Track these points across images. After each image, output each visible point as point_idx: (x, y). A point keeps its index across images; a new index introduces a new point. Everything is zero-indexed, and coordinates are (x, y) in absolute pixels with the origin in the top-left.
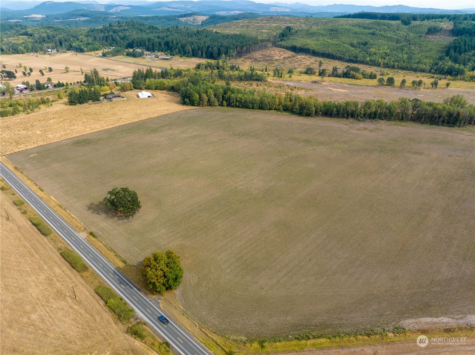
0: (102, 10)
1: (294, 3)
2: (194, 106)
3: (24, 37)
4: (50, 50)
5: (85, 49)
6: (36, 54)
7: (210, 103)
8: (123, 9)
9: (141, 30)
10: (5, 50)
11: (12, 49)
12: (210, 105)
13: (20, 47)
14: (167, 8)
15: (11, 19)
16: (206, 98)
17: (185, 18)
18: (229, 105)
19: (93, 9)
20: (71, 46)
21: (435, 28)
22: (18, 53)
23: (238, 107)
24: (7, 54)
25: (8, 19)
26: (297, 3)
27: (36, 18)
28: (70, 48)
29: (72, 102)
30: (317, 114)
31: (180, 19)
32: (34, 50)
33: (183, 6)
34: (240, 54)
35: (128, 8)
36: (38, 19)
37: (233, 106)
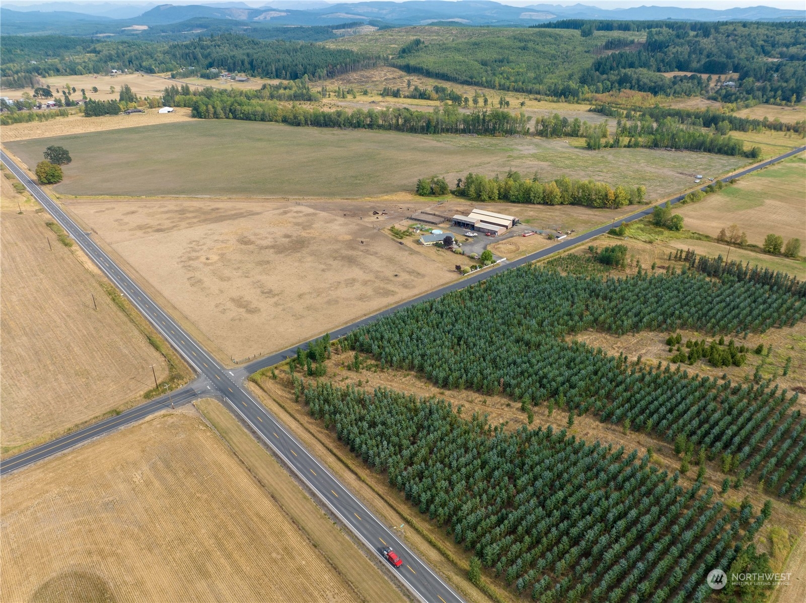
0: (244, 17)
1: (573, 4)
2: (201, 118)
3: (92, 55)
4: (114, 71)
5: (156, 69)
6: (95, 75)
7: (216, 116)
8: (275, 15)
9: (236, 46)
10: (61, 70)
11: (70, 69)
12: (217, 118)
13: (80, 67)
14: (344, 14)
15: (100, 33)
16: (212, 110)
17: (343, 30)
18: (235, 118)
19: (230, 16)
20: (141, 66)
21: (619, 41)
22: (76, 74)
23: (242, 119)
24: (63, 75)
25: (96, 33)
26: (579, 4)
27: (137, 30)
28: (140, 68)
29: (88, 115)
30: (306, 124)
31: (334, 31)
32: (96, 71)
33: (376, 10)
34: (331, 75)
35: (283, 14)
36: (138, 32)
37: (238, 119)
